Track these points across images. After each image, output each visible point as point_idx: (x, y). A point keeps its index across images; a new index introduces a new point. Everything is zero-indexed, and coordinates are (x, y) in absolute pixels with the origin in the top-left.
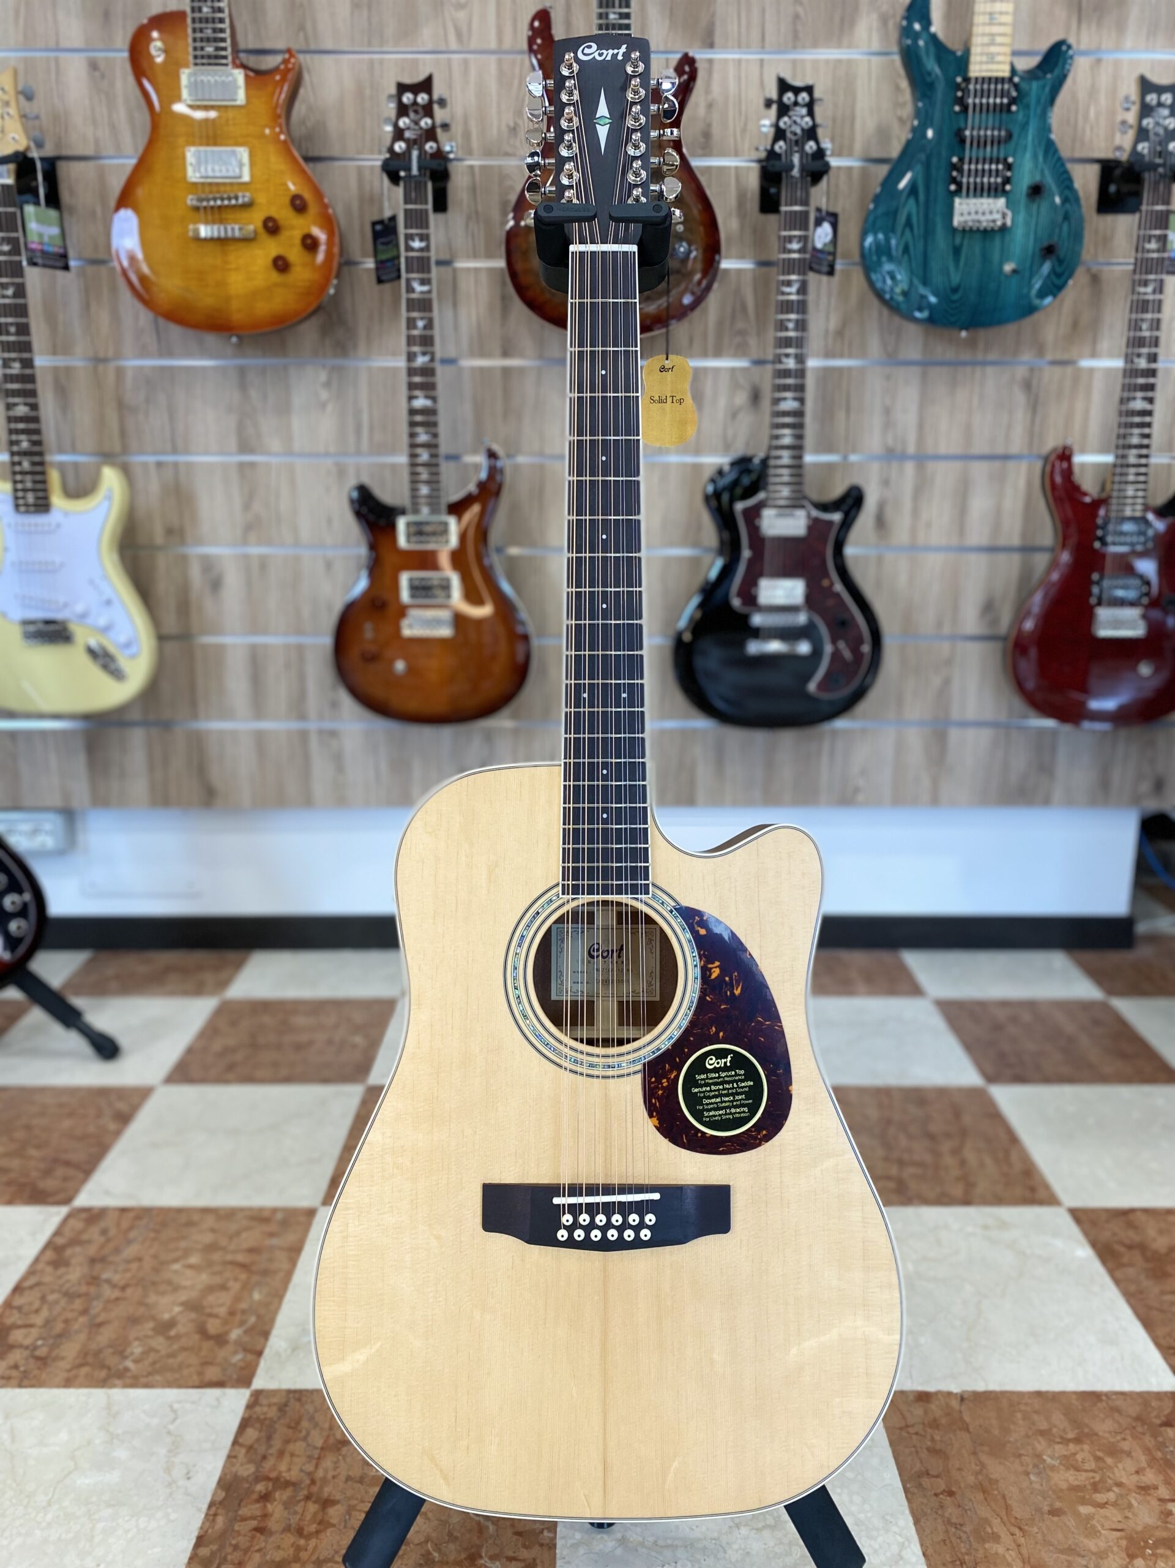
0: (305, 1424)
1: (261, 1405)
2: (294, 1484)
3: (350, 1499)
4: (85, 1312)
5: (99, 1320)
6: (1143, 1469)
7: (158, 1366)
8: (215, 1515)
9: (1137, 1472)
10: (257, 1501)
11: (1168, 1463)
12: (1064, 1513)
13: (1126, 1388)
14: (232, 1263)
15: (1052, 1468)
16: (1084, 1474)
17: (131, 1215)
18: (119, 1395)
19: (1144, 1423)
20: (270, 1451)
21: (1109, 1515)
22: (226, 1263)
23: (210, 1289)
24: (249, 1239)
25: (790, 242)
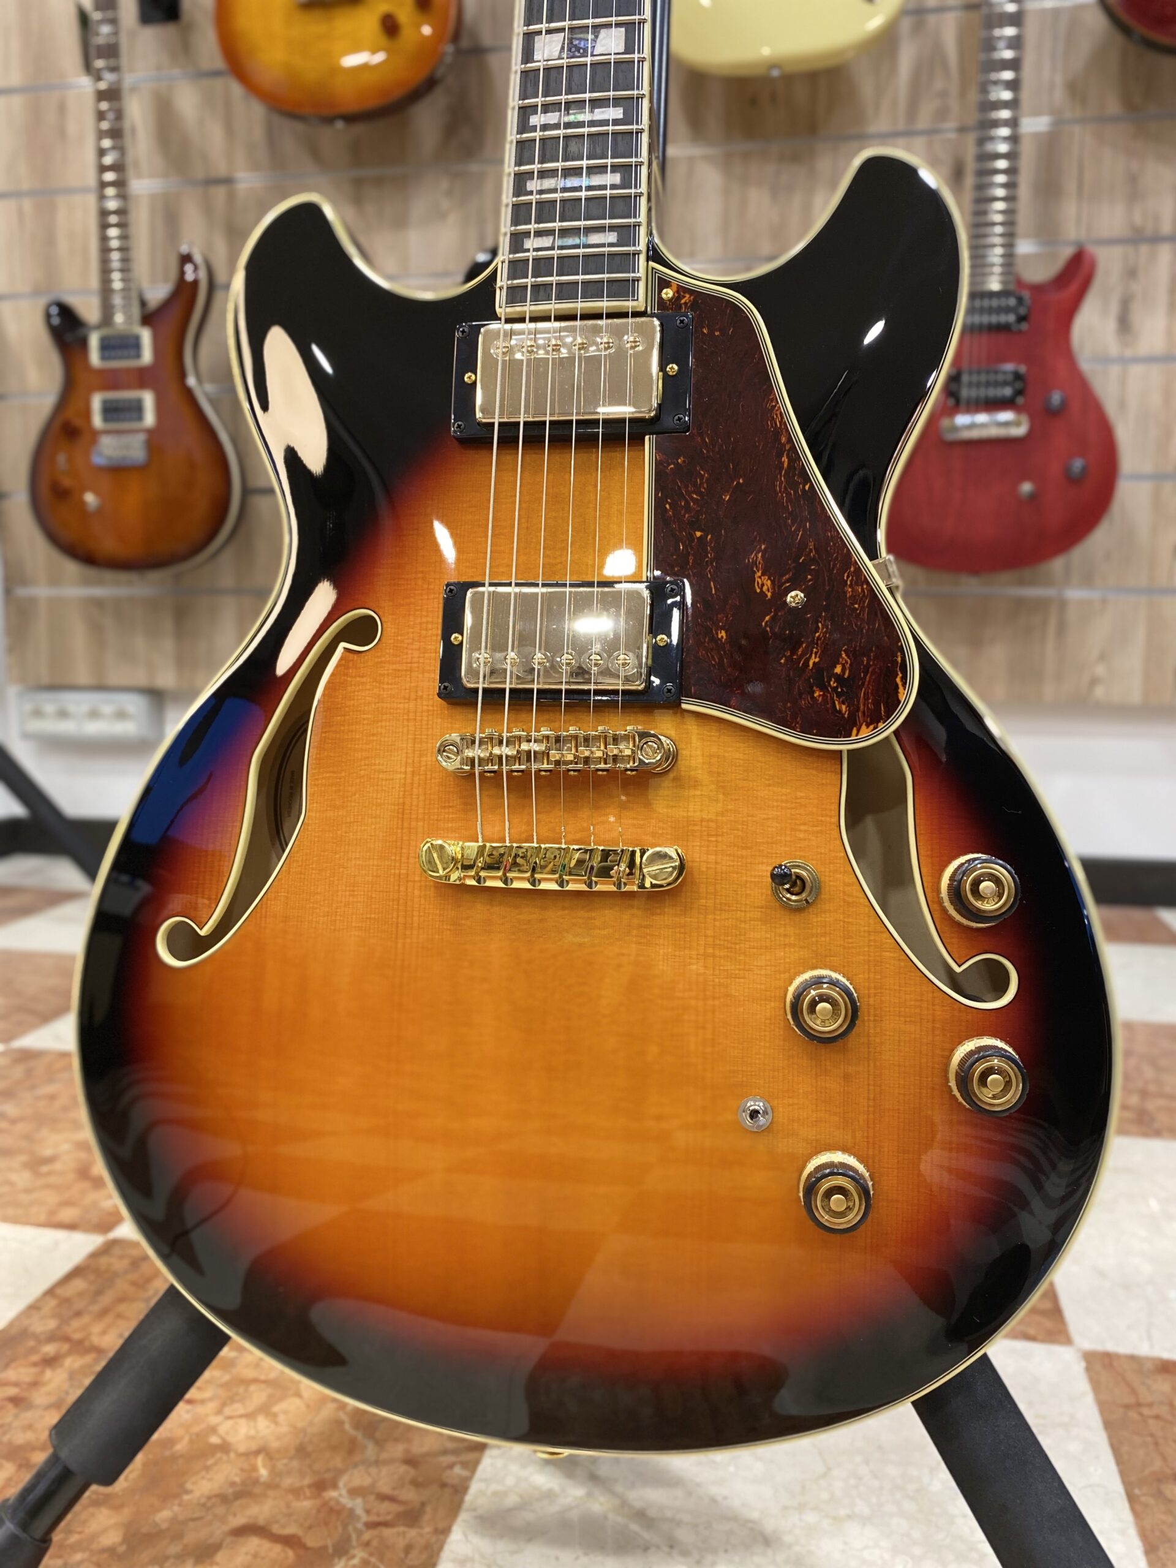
7: (5, 1198)
20: (90, 1308)
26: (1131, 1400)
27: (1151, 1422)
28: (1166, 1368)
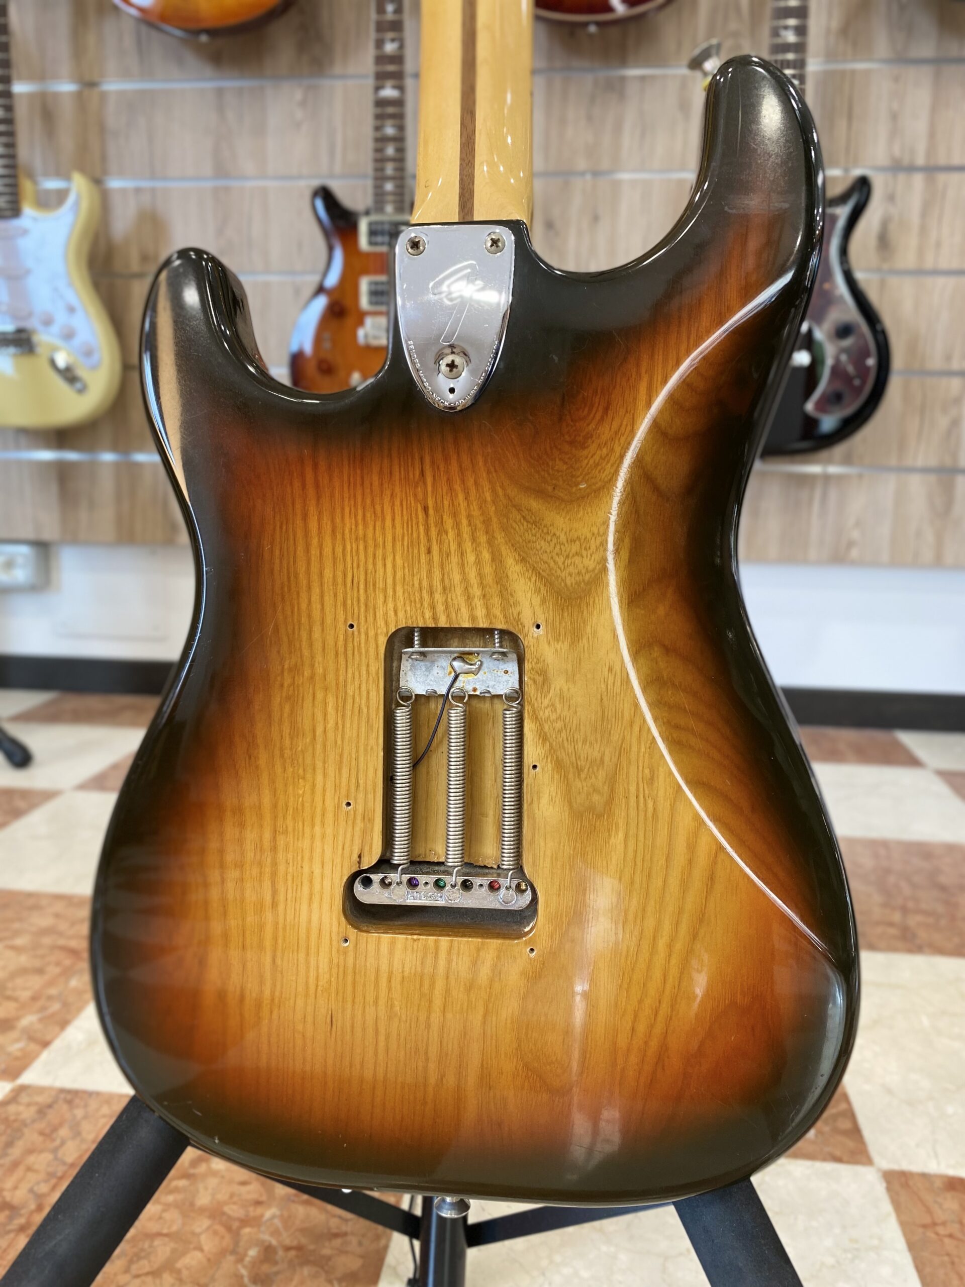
0: (64, 1132)
1: (18, 1103)
14: (62, 948)
22: (54, 948)
23: (23, 971)
26: (927, 1220)
27: (947, 1241)
28: (954, 1185)
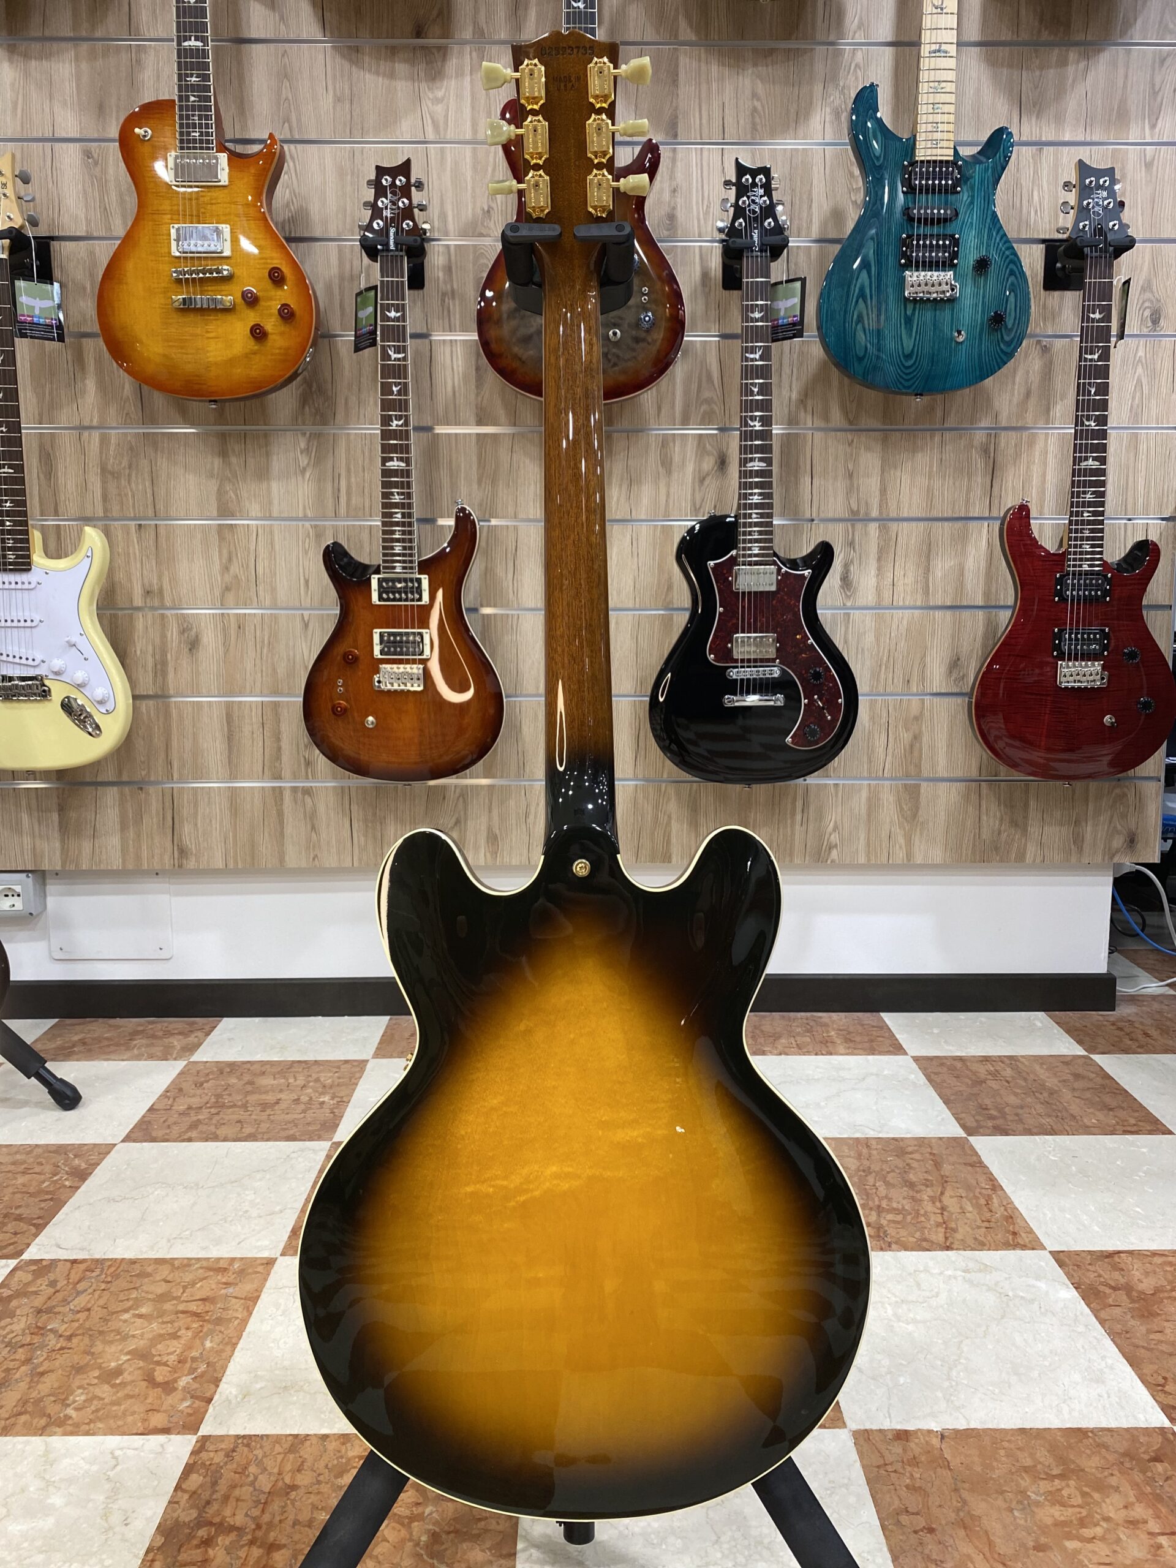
0: (252, 1469)
1: (207, 1451)
2: (239, 1530)
3: (296, 1543)
4: (28, 1361)
5: (41, 1370)
6: (1133, 1504)
7: (102, 1412)
8: (153, 1561)
9: (1126, 1507)
10: (198, 1547)
11: (1159, 1498)
12: (1051, 1548)
13: (1113, 1425)
14: (183, 1312)
15: (1038, 1504)
16: (1070, 1510)
17: (83, 1266)
18: (58, 1442)
19: (1132, 1459)
20: (214, 1497)
21: (1097, 1549)
22: (177, 1312)
23: (161, 1338)
24: (204, 1289)
25: (752, 312)
26: (881, 1462)
27: (893, 1475)
28: (899, 1435)
